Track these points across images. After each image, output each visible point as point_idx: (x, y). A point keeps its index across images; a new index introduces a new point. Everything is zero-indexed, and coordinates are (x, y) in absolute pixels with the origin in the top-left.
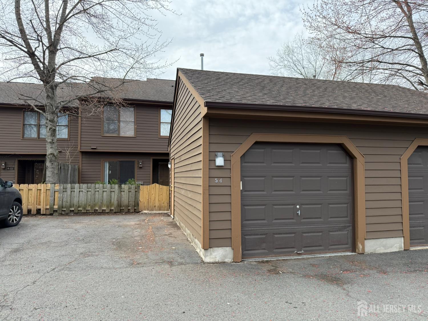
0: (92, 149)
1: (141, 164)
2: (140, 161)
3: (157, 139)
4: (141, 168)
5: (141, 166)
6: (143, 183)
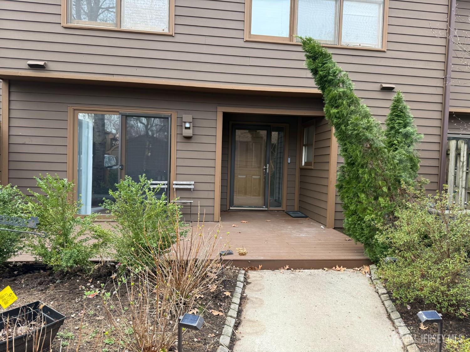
0: (32, 67)
1: (188, 125)
2: (184, 116)
3: (241, 43)
4: (188, 138)
5: (189, 133)
6: (193, 185)
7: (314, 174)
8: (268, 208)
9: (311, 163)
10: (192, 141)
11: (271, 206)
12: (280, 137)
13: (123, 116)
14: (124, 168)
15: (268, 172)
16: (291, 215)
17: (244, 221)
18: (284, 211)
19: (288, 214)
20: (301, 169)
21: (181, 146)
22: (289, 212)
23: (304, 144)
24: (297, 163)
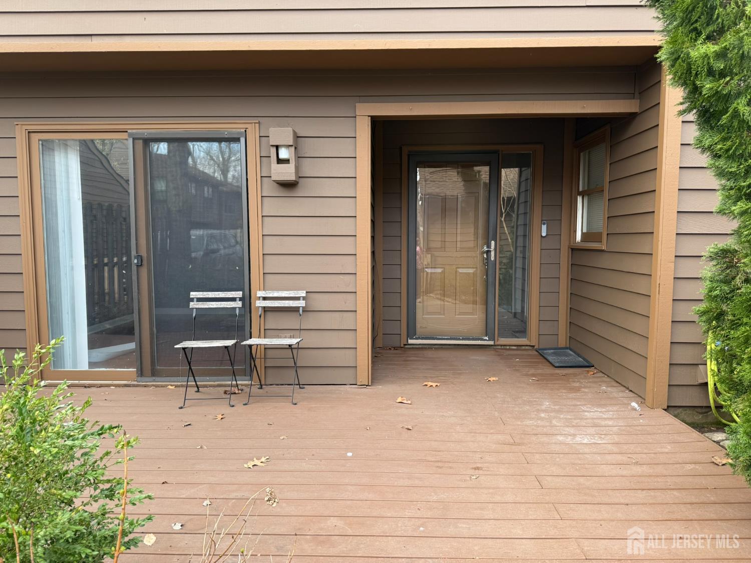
1: (284, 154)
2: (272, 131)
4: (288, 186)
5: (287, 173)
6: (304, 298)
7: (606, 262)
8: (494, 340)
9: (600, 234)
10: (299, 192)
11: (501, 335)
12: (523, 178)
13: (136, 141)
14: (145, 262)
15: (493, 259)
16: (550, 358)
17: (430, 384)
18: (534, 346)
19: (541, 354)
20: (573, 250)
21: (272, 207)
22: (546, 349)
23: (581, 189)
24: (564, 237)
